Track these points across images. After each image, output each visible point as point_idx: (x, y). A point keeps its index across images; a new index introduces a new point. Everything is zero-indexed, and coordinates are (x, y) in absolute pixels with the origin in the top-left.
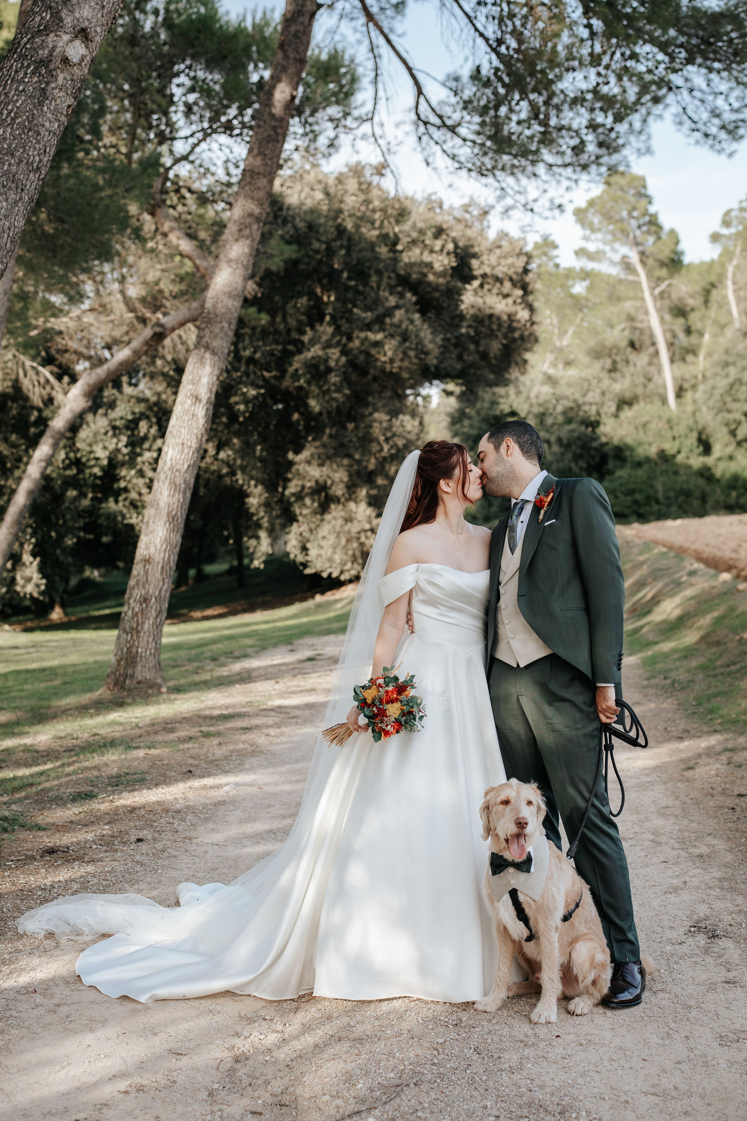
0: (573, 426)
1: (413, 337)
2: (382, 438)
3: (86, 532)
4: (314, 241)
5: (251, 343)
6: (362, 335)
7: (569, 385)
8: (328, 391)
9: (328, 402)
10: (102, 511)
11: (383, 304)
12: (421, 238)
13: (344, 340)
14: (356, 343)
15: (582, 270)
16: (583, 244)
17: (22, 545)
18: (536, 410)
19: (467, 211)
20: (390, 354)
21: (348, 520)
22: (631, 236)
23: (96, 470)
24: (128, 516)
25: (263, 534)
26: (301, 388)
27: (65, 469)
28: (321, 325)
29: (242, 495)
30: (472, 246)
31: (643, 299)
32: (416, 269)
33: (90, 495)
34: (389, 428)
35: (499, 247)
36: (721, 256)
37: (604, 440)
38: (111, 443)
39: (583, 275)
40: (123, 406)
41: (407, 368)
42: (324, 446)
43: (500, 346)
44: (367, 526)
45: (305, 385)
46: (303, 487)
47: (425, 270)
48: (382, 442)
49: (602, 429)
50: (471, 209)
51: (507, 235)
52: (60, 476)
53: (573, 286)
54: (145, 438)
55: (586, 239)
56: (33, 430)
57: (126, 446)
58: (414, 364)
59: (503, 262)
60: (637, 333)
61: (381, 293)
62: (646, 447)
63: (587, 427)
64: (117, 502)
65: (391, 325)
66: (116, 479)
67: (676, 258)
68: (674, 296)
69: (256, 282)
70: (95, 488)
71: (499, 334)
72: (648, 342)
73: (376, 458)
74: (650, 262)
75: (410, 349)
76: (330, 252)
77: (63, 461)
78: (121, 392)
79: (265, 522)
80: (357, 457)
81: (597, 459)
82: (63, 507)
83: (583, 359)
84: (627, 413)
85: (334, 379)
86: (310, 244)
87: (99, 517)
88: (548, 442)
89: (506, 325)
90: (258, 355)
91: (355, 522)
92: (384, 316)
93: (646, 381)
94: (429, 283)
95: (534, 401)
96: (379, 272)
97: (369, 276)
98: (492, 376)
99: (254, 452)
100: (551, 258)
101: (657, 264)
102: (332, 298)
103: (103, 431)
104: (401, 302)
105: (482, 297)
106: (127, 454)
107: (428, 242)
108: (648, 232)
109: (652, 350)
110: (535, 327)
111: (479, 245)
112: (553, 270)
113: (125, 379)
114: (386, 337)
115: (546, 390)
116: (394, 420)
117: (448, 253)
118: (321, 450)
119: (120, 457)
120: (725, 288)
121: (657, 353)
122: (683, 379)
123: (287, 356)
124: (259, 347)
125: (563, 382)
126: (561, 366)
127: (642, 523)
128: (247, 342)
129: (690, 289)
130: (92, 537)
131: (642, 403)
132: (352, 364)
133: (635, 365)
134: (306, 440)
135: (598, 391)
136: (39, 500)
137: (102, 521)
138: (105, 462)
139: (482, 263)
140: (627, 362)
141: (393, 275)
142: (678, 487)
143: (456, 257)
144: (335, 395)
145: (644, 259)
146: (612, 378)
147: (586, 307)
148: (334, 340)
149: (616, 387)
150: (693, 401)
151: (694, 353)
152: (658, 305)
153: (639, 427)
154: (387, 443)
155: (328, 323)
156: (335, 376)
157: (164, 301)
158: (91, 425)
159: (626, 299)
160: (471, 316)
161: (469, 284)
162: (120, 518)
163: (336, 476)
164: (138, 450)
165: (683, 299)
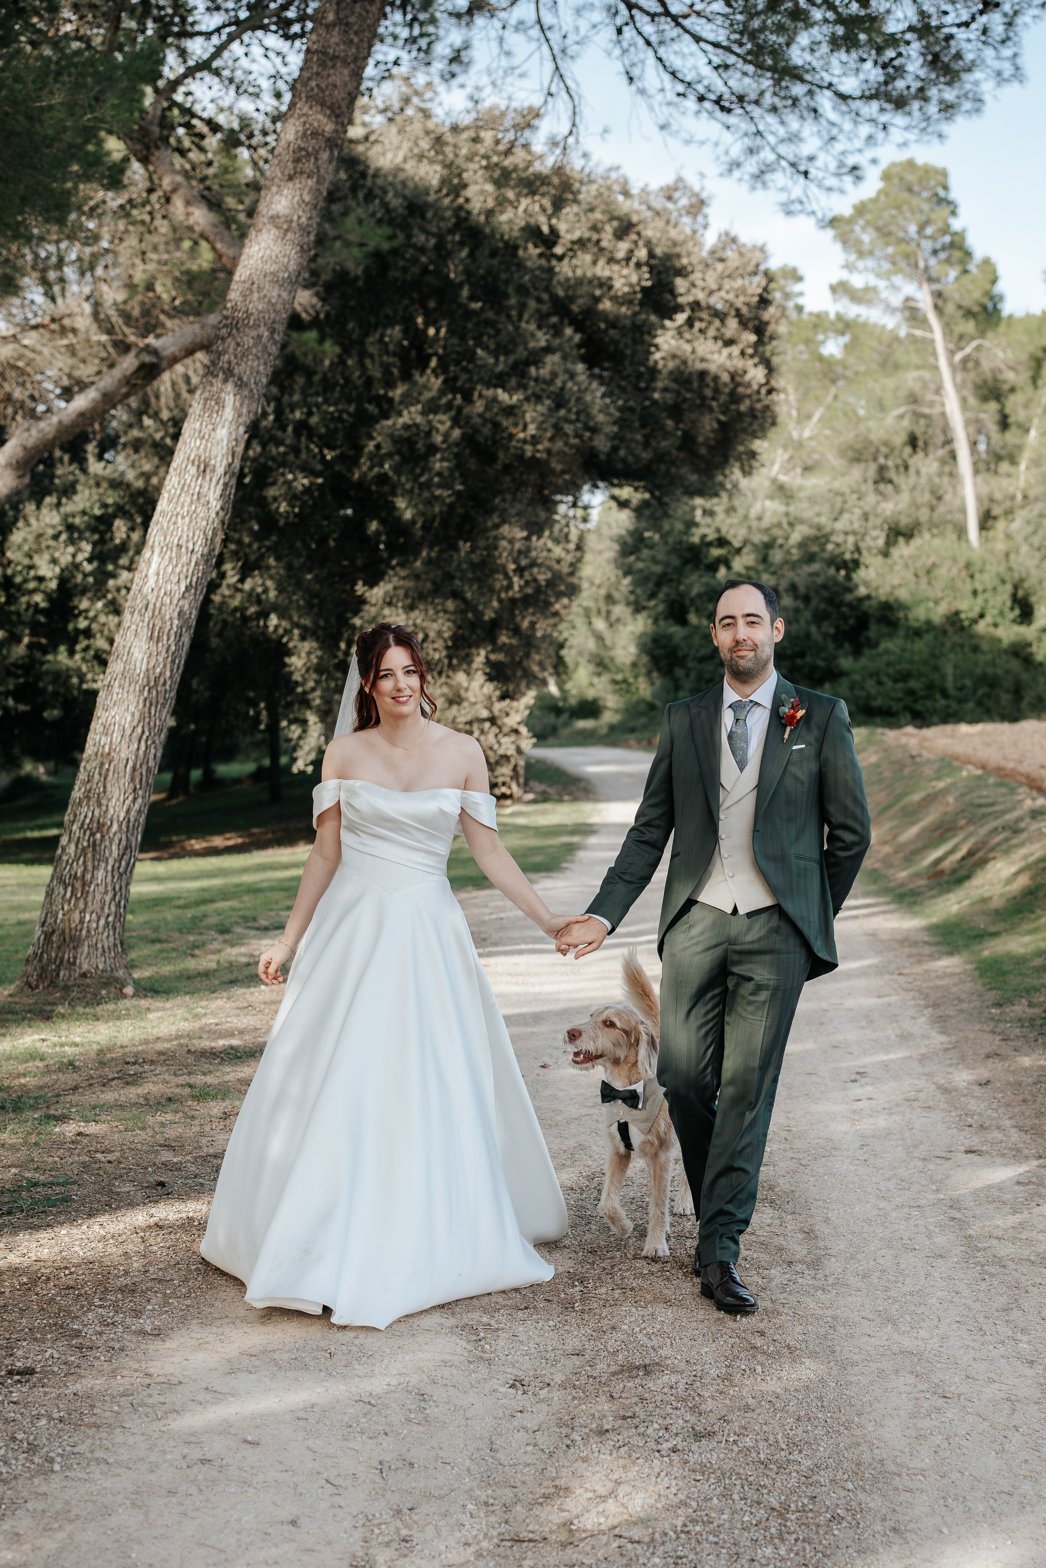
0: (816, 567)
1: (572, 402)
2: (512, 567)
3: (16, 700)
4: (416, 231)
5: (304, 399)
6: (489, 393)
7: (812, 500)
8: (428, 485)
9: (427, 503)
10: (46, 667)
11: (525, 343)
12: (595, 236)
13: (459, 400)
14: (479, 406)
16: (844, 275)
19: (669, 198)
20: (532, 429)
21: (456, 700)
22: (921, 266)
23: (38, 598)
24: (89, 676)
25: (312, 718)
26: (383, 479)
28: (422, 373)
29: (280, 652)
30: (678, 256)
31: (936, 368)
32: (585, 288)
33: (26, 640)
34: (525, 552)
35: (722, 260)
37: (865, 591)
38: (63, 553)
39: (839, 326)
40: (87, 492)
41: (560, 453)
42: (417, 577)
43: (715, 426)
44: (484, 713)
45: (391, 474)
47: (598, 292)
48: (511, 574)
49: (861, 575)
50: (676, 195)
51: (734, 240)
53: (823, 342)
54: (123, 548)
55: (848, 267)
57: (90, 560)
58: (572, 446)
59: (726, 284)
60: (924, 422)
61: (523, 325)
62: (929, 606)
63: (838, 569)
64: (71, 653)
65: (536, 380)
66: (72, 613)
67: (990, 305)
68: (986, 365)
70: (36, 629)
71: (716, 405)
72: (939, 438)
73: (500, 601)
74: (950, 308)
75: (568, 420)
76: (442, 252)
78: (84, 470)
79: (316, 699)
80: (470, 596)
81: (852, 621)
83: (835, 461)
84: (903, 550)
85: (438, 464)
87: (40, 676)
89: (727, 390)
90: (314, 420)
91: (465, 704)
92: (527, 363)
93: (934, 502)
94: (604, 316)
95: (755, 524)
96: (522, 290)
97: (507, 296)
98: (694, 478)
100: (791, 297)
101: (961, 312)
102: (443, 331)
103: (50, 532)
104: (557, 341)
105: (688, 341)
106: (91, 574)
107: (604, 244)
108: (948, 261)
109: (946, 450)
110: (774, 396)
111: (689, 255)
112: (795, 315)
113: (91, 449)
114: (527, 399)
115: (776, 507)
116: (534, 538)
117: (638, 265)
118: (410, 584)
119: (79, 578)
121: (953, 456)
122: (992, 500)
124: (318, 406)
125: (801, 495)
126: (799, 471)
128: (296, 397)
129: (1010, 355)
130: (28, 708)
131: (927, 536)
132: (469, 440)
133: (918, 473)
134: (388, 565)
135: (858, 512)
137: (46, 683)
138: (53, 585)
139: (694, 285)
140: (907, 468)
141: (545, 296)
142: (979, 671)
143: (650, 272)
144: (439, 492)
145: (940, 303)
146: (881, 493)
147: (846, 378)
148: (444, 401)
149: (888, 508)
150: (1009, 536)
151: (1013, 460)
152: (959, 379)
153: (922, 574)
154: (521, 577)
155: (434, 371)
156: (442, 460)
157: (162, 317)
158: (33, 521)
159: (907, 367)
160: (671, 373)
161: (671, 319)
162: (75, 680)
163: (433, 628)
164: (110, 567)
165: (1000, 371)
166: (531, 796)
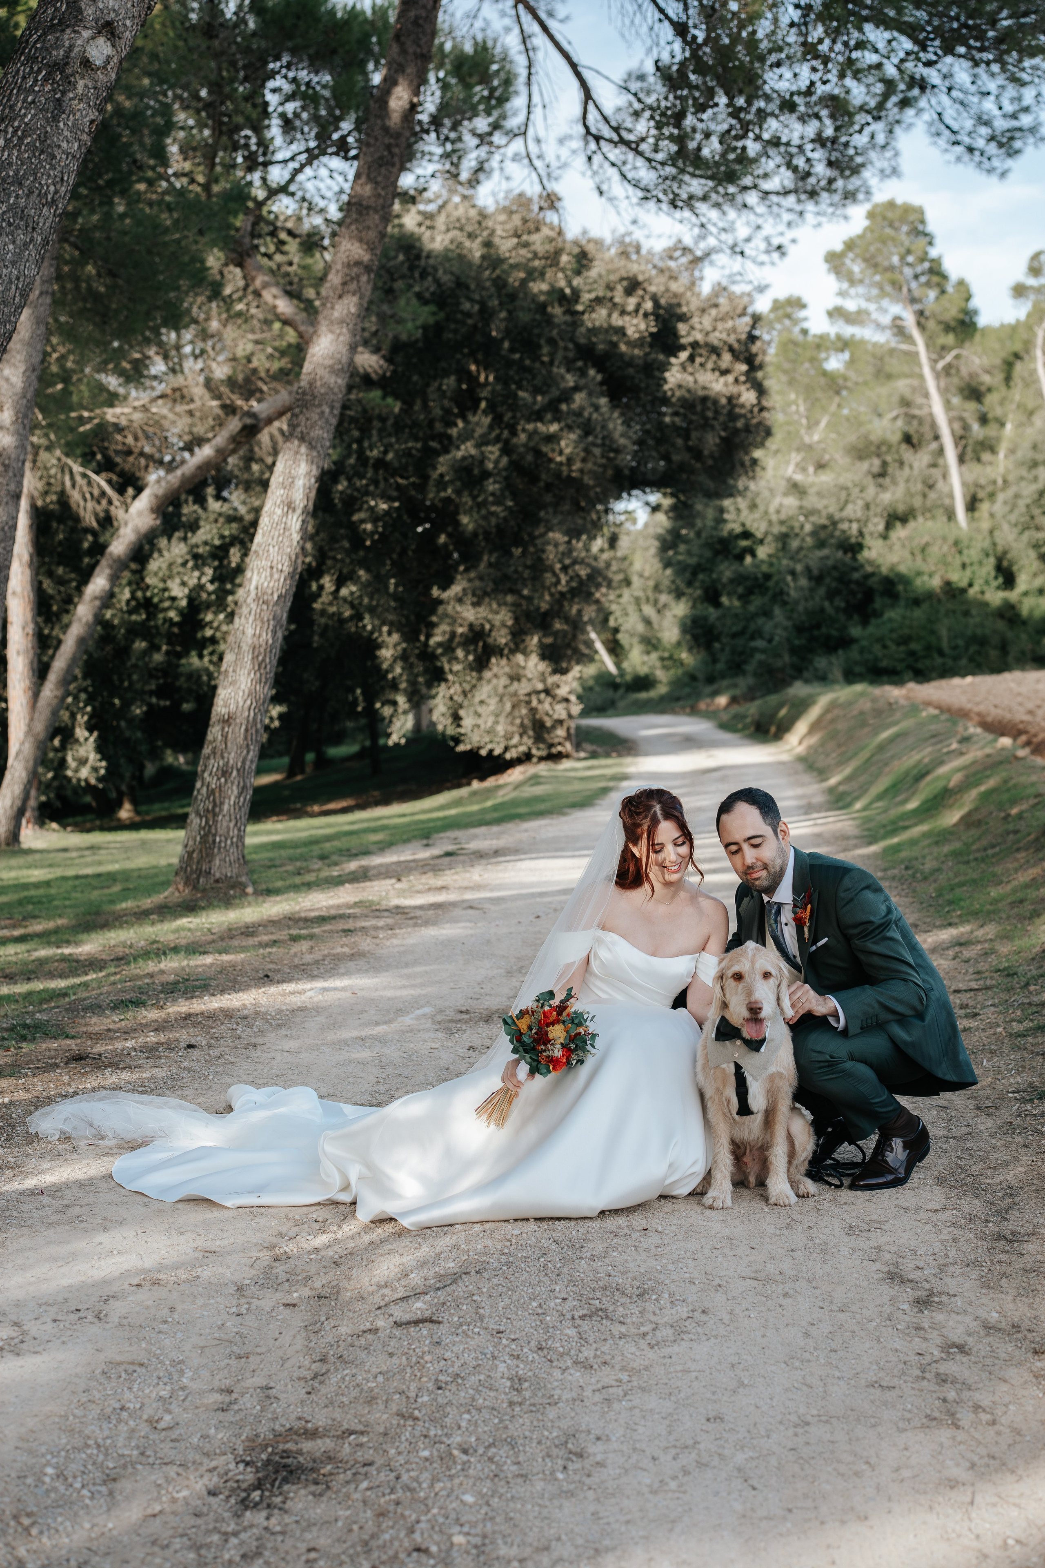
0: (825, 552)
1: (598, 429)
2: (558, 566)
3: (158, 698)
4: (462, 300)
5: (381, 440)
6: (530, 427)
7: (819, 494)
8: (484, 503)
9: (485, 518)
10: (181, 669)
11: (558, 385)
12: (609, 294)
13: (506, 434)
14: (523, 437)
15: (839, 337)
16: (839, 301)
17: (73, 716)
18: (776, 530)
19: (671, 258)
20: (568, 451)
21: (515, 678)
22: (905, 290)
23: (172, 614)
24: (213, 673)
25: (401, 699)
26: (448, 500)
27: (130, 612)
28: (474, 414)
29: (372, 646)
31: (921, 377)
32: (601, 337)
33: (164, 648)
34: (569, 553)
35: (716, 306)
36: (1029, 315)
37: (869, 569)
38: (191, 577)
39: (840, 345)
40: (208, 527)
41: (590, 471)
42: (481, 578)
43: (717, 441)
44: (540, 686)
45: (453, 496)
46: (453, 634)
47: (615, 339)
48: (559, 572)
49: (866, 554)
50: (677, 254)
51: (726, 289)
52: (123, 622)
53: (827, 359)
54: (236, 570)
55: (842, 294)
56: (86, 560)
57: (212, 582)
58: (601, 466)
59: (720, 326)
60: (915, 423)
61: (555, 370)
62: (926, 578)
63: (846, 552)
64: (201, 656)
65: (569, 413)
66: (200, 625)
67: (967, 319)
68: (964, 371)
69: (384, 357)
70: (171, 639)
71: (715, 423)
72: (929, 435)
73: (552, 595)
74: (931, 324)
75: (594, 444)
76: (486, 314)
77: (128, 602)
78: (205, 509)
79: (403, 683)
80: (526, 592)
81: (859, 596)
82: (129, 664)
83: (841, 459)
84: (900, 532)
85: (492, 486)
86: (458, 304)
87: (177, 676)
88: (793, 573)
89: (725, 411)
91: (524, 680)
92: (560, 400)
93: (927, 489)
94: (622, 355)
95: (774, 518)
96: (552, 342)
97: (540, 347)
98: (712, 484)
99: (387, 587)
100: (796, 322)
101: (941, 327)
102: (491, 378)
103: (180, 561)
104: (582, 382)
105: (691, 374)
106: (214, 592)
107: (617, 300)
108: (928, 284)
109: (934, 446)
110: (765, 414)
111: (688, 303)
112: (800, 338)
113: (210, 490)
114: (561, 430)
115: (791, 502)
116: (574, 542)
117: (646, 315)
118: (477, 584)
119: (204, 596)
120: (1034, 359)
121: (942, 451)
122: (978, 485)
123: (428, 457)
124: (391, 445)
125: (812, 491)
126: (811, 469)
127: (920, 682)
128: (375, 438)
129: (986, 361)
130: (168, 703)
131: (920, 519)
132: (516, 466)
133: (911, 467)
134: (456, 571)
135: (860, 503)
136: (95, 655)
137: (181, 682)
138: (184, 603)
139: (692, 328)
140: (901, 463)
141: (571, 346)
142: (969, 633)
143: (656, 320)
144: (493, 508)
145: (923, 320)
146: (881, 486)
147: (846, 388)
148: (493, 435)
149: (886, 497)
150: (992, 515)
151: (993, 450)
152: (942, 384)
153: (917, 552)
154: (566, 573)
155: (484, 411)
156: (495, 482)
157: (260, 384)
158: (165, 553)
159: (899, 376)
160: (679, 399)
161: (676, 356)
162: (205, 678)
163: (497, 619)
164: (229, 586)
165: (977, 375)
166: (582, 755)
